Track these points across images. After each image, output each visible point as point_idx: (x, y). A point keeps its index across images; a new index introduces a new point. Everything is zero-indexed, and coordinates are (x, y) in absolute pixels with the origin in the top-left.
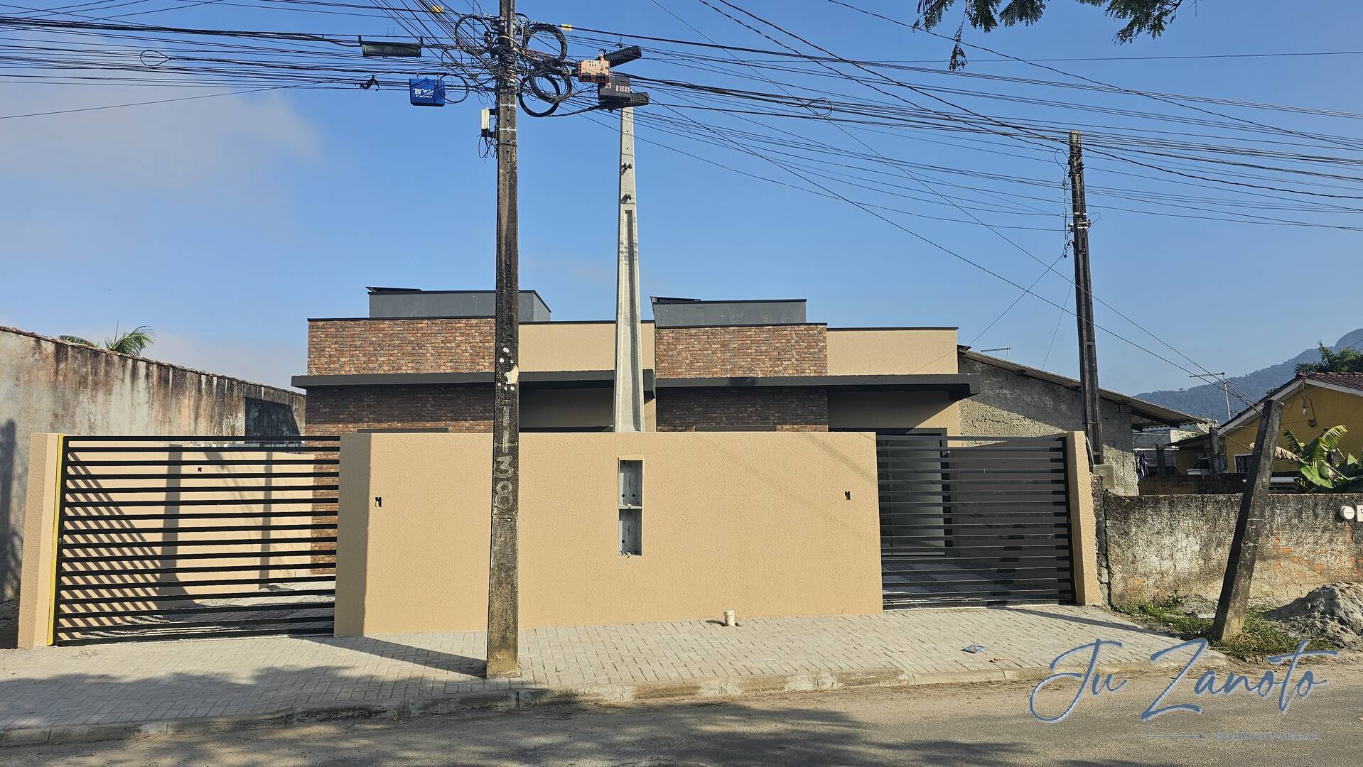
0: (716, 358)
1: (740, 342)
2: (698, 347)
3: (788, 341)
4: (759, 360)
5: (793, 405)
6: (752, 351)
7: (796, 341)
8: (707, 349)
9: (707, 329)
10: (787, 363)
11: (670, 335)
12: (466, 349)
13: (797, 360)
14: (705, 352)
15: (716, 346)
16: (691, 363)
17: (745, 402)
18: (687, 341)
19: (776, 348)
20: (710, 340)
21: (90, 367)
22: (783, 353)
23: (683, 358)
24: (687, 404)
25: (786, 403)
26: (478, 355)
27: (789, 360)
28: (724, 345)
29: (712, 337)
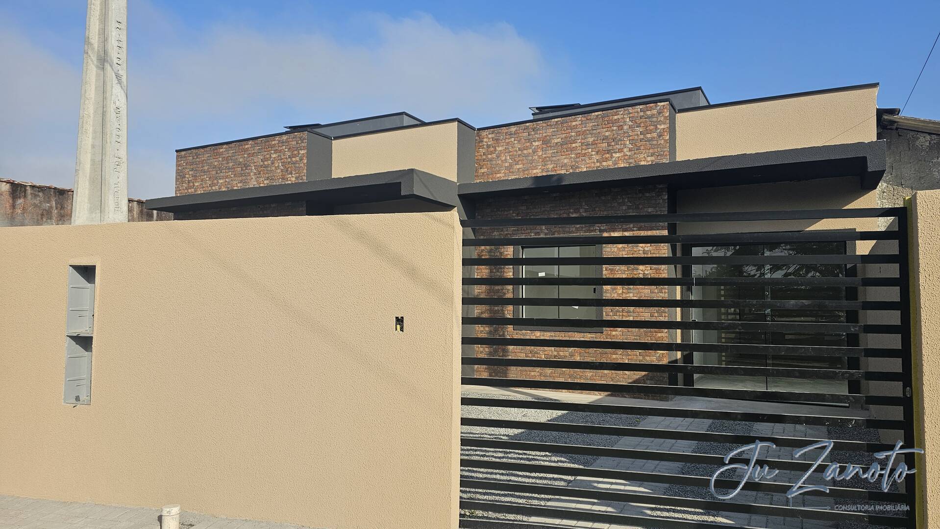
0: (536, 157)
1: (564, 136)
2: (518, 146)
3: (620, 127)
4: (584, 155)
5: (624, 208)
6: (577, 145)
7: (630, 127)
8: (526, 148)
9: (528, 124)
10: (618, 155)
11: (490, 136)
12: (278, 166)
13: (630, 151)
14: (525, 152)
15: (537, 143)
16: (511, 165)
17: (568, 207)
18: (507, 141)
19: (606, 138)
20: (530, 137)
21: (54, 203)
22: (613, 144)
23: (502, 161)
24: (506, 213)
25: (616, 204)
26: (287, 171)
27: (620, 151)
28: (546, 141)
29: (533, 133)
